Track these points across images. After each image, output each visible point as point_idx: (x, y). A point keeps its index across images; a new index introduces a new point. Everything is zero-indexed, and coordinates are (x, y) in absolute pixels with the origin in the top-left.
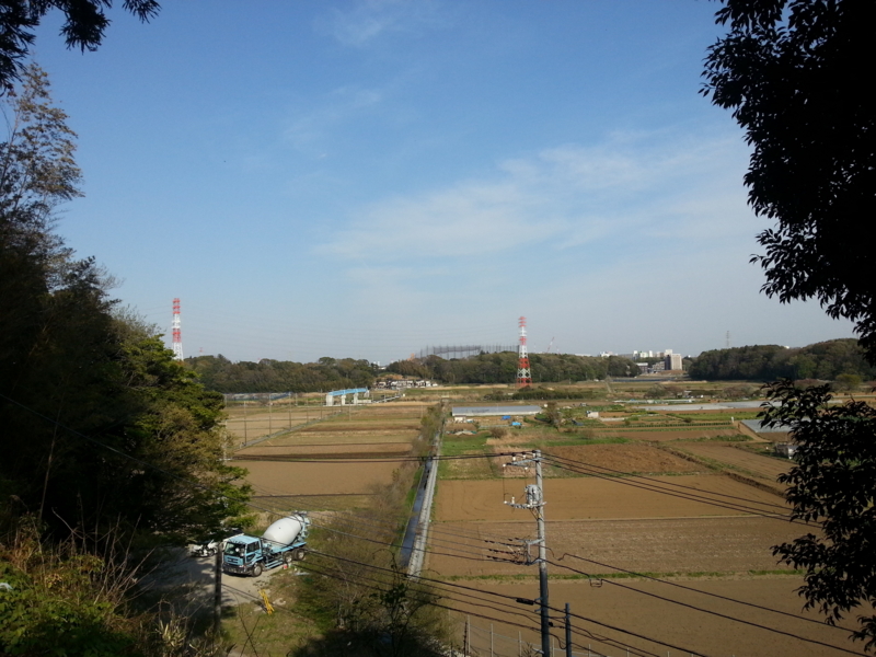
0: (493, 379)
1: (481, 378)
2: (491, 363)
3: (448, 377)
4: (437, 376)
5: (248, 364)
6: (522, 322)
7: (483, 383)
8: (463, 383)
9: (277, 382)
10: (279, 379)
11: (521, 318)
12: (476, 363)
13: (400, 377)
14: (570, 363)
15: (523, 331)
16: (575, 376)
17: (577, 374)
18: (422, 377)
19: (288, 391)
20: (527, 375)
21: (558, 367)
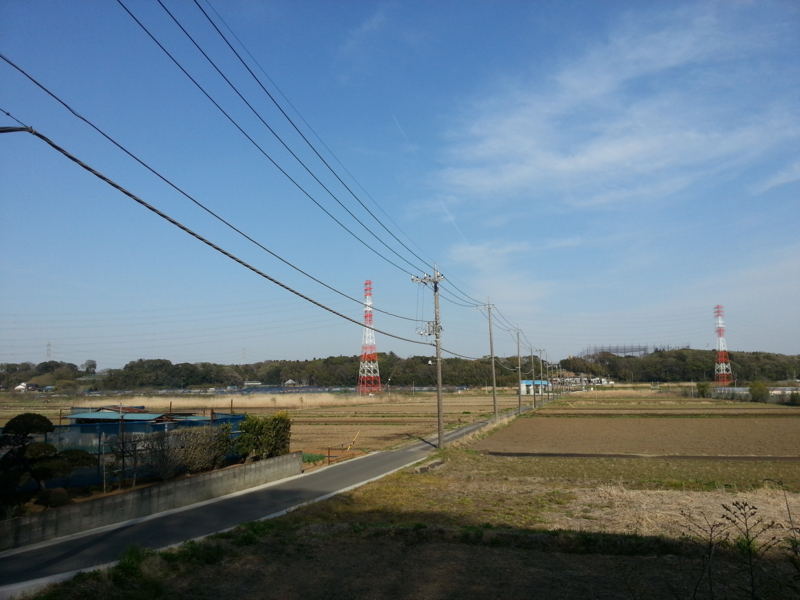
0: (678, 377)
1: (663, 375)
2: (674, 360)
3: (625, 375)
4: (612, 373)
5: (421, 358)
6: (718, 311)
7: (666, 381)
8: (642, 381)
9: (452, 376)
10: (454, 373)
11: (718, 307)
12: (658, 359)
13: (573, 374)
14: (766, 360)
15: (721, 322)
16: (774, 375)
17: (776, 372)
18: (595, 374)
19: (462, 385)
20: (727, 370)
21: (754, 364)
